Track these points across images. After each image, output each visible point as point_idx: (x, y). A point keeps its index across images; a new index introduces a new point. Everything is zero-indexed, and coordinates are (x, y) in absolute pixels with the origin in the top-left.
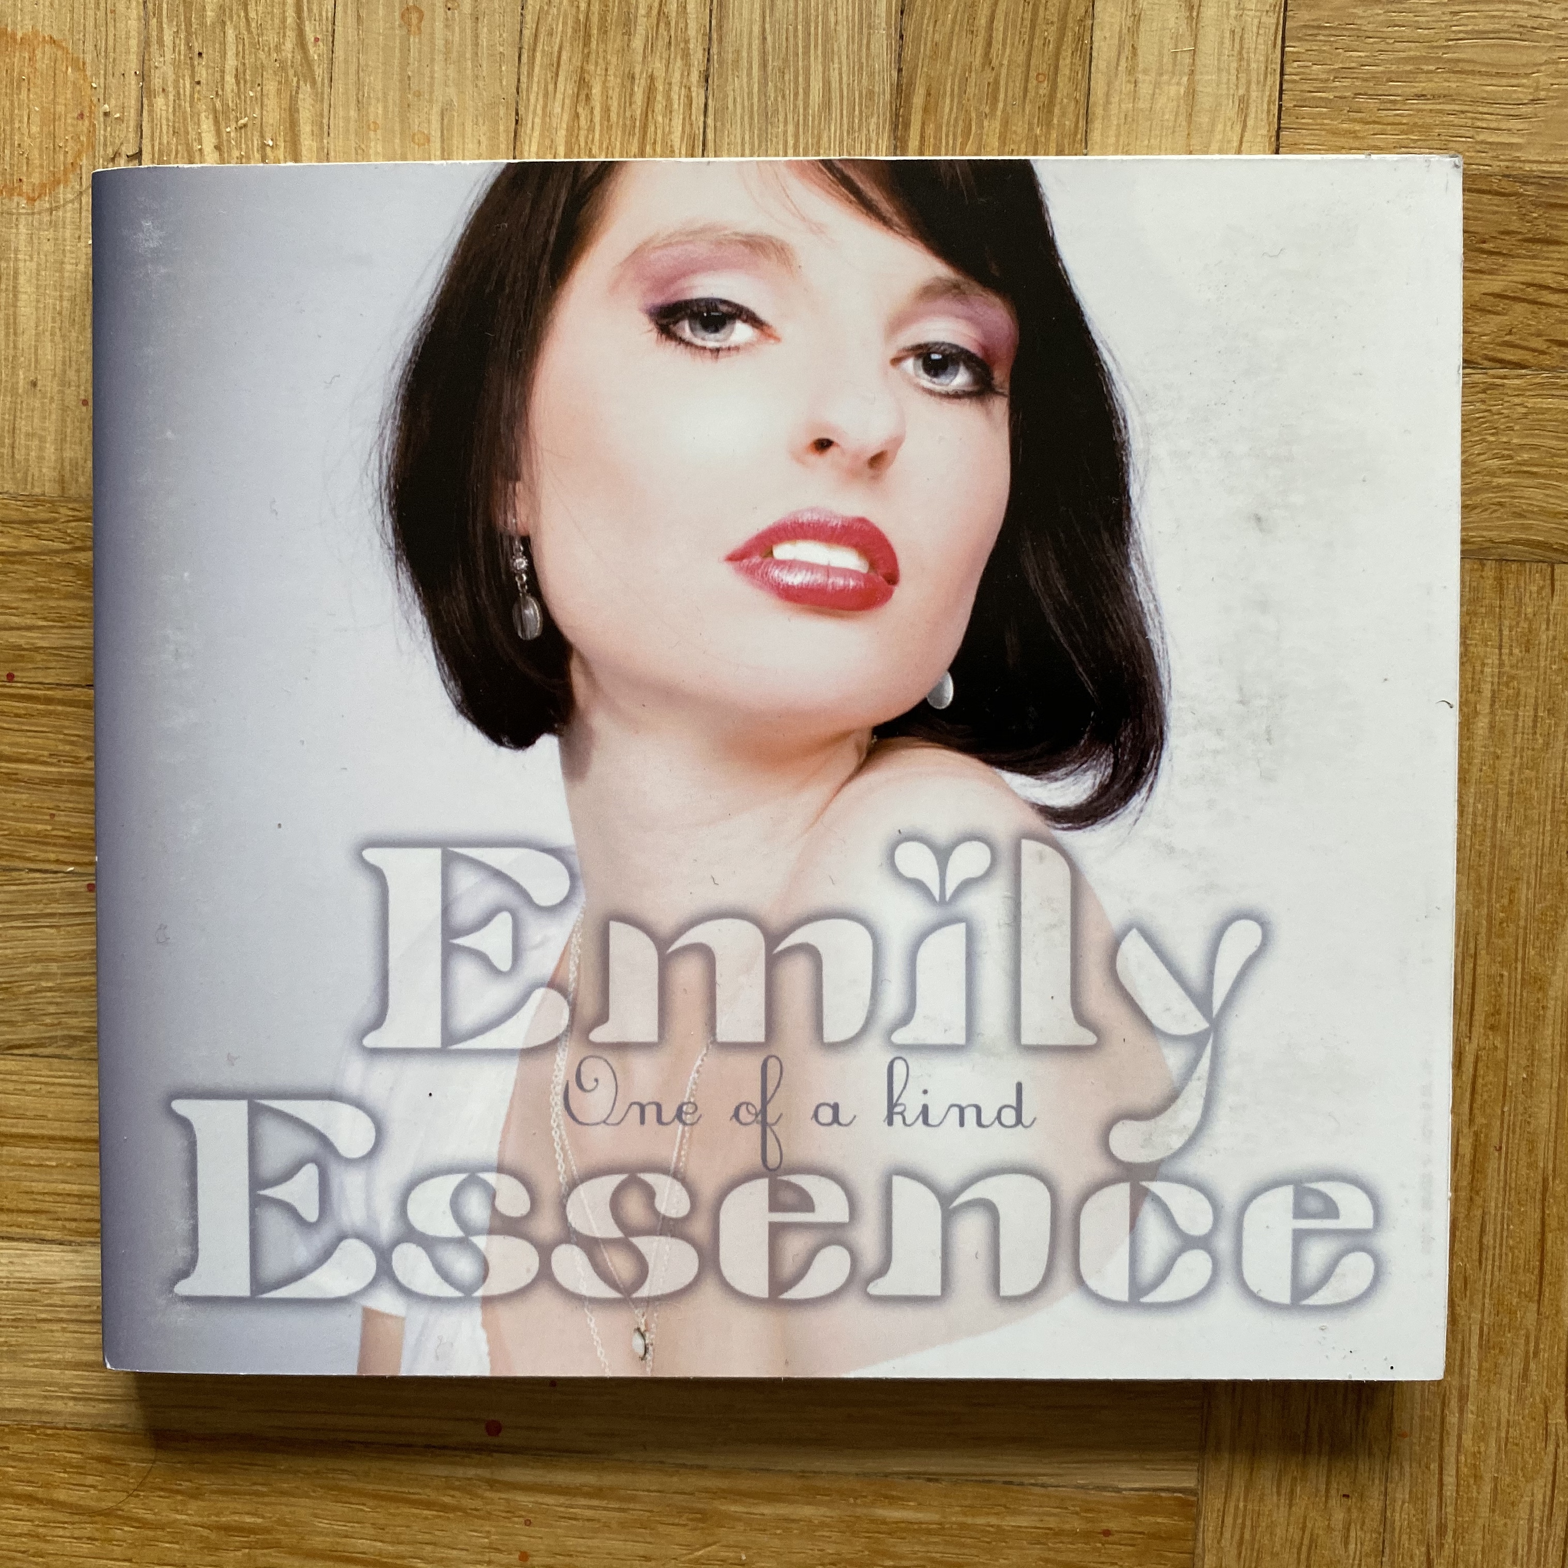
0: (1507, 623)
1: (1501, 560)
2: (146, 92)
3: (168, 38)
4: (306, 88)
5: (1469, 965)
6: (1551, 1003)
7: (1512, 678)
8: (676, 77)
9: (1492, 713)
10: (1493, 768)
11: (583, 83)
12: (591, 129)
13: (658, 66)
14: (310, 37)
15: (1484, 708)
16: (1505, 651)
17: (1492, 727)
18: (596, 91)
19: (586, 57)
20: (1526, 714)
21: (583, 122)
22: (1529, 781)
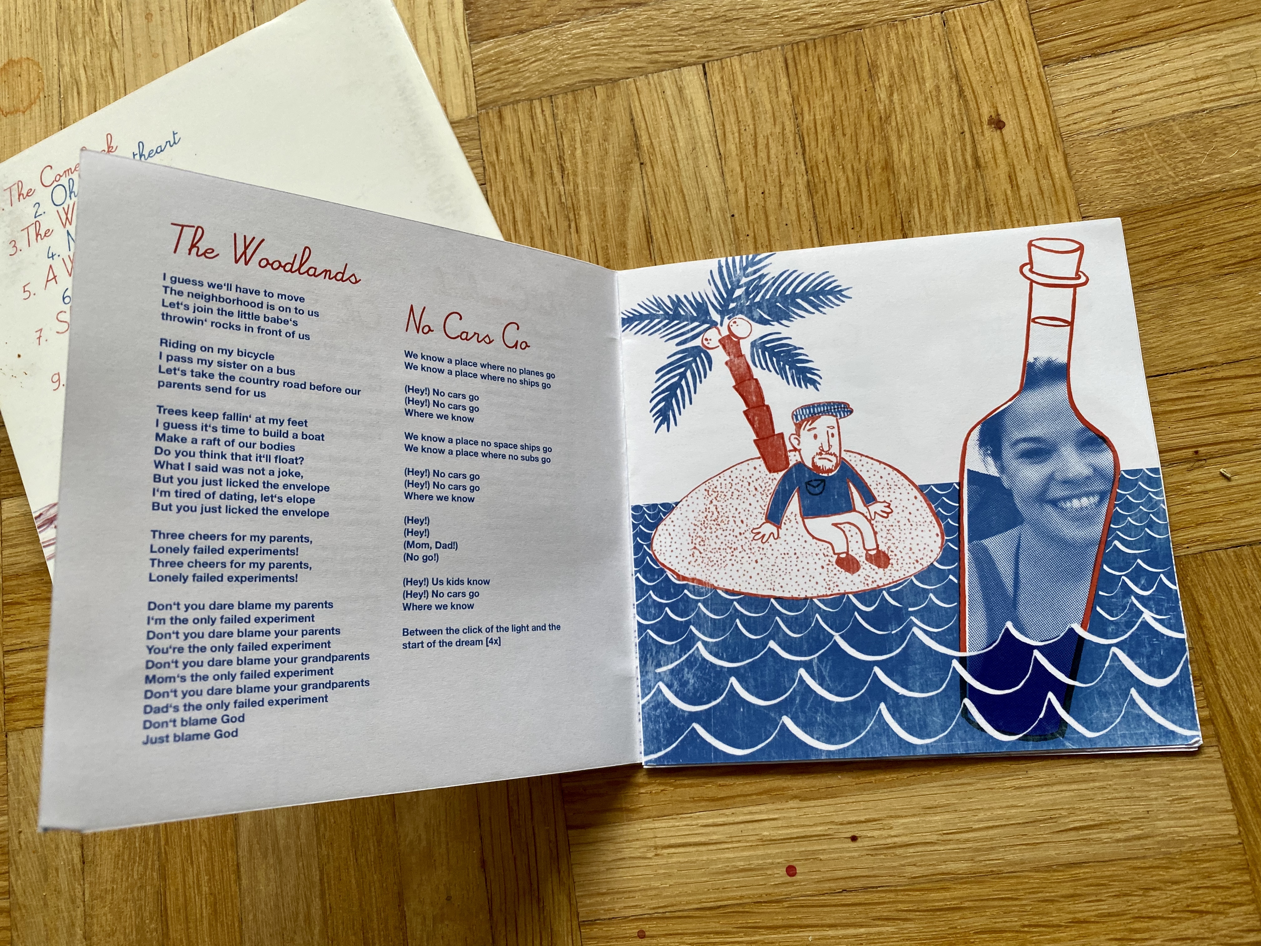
0: (580, 113)
1: (573, 91)
2: (61, 66)
3: (66, 46)
4: (115, 50)
5: (593, 245)
6: (629, 252)
7: (587, 132)
8: (242, 11)
9: (582, 147)
10: (586, 167)
11: (210, 21)
12: (215, 36)
13: (236, 8)
14: (114, 33)
15: (578, 145)
16: (582, 123)
17: (583, 152)
18: (215, 22)
19: (210, 12)
20: (595, 144)
21: (212, 34)
22: (601, 168)
